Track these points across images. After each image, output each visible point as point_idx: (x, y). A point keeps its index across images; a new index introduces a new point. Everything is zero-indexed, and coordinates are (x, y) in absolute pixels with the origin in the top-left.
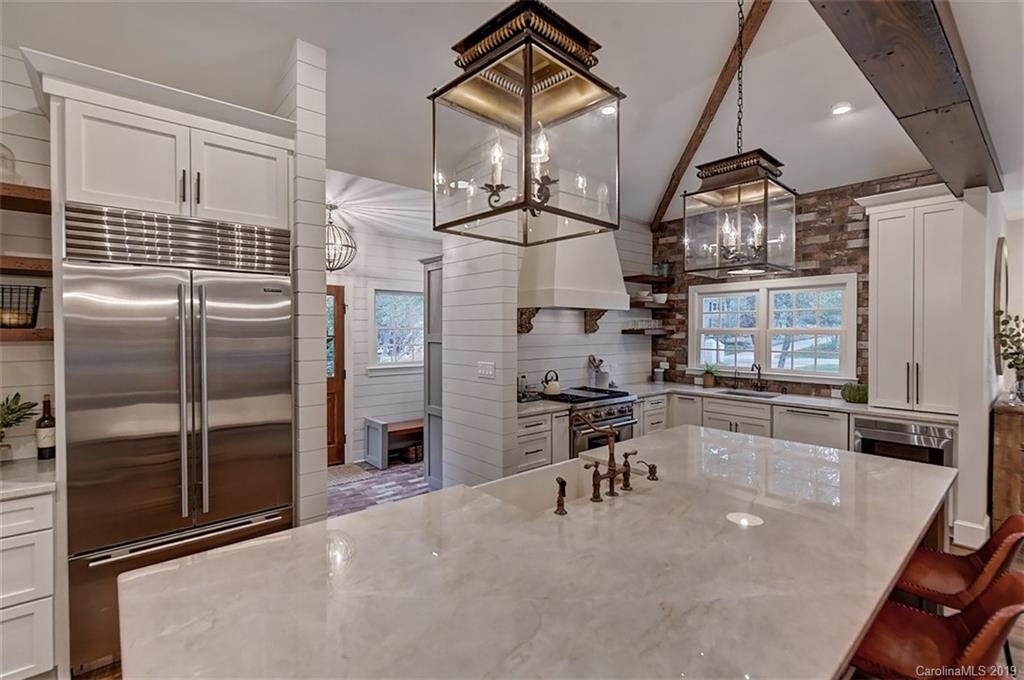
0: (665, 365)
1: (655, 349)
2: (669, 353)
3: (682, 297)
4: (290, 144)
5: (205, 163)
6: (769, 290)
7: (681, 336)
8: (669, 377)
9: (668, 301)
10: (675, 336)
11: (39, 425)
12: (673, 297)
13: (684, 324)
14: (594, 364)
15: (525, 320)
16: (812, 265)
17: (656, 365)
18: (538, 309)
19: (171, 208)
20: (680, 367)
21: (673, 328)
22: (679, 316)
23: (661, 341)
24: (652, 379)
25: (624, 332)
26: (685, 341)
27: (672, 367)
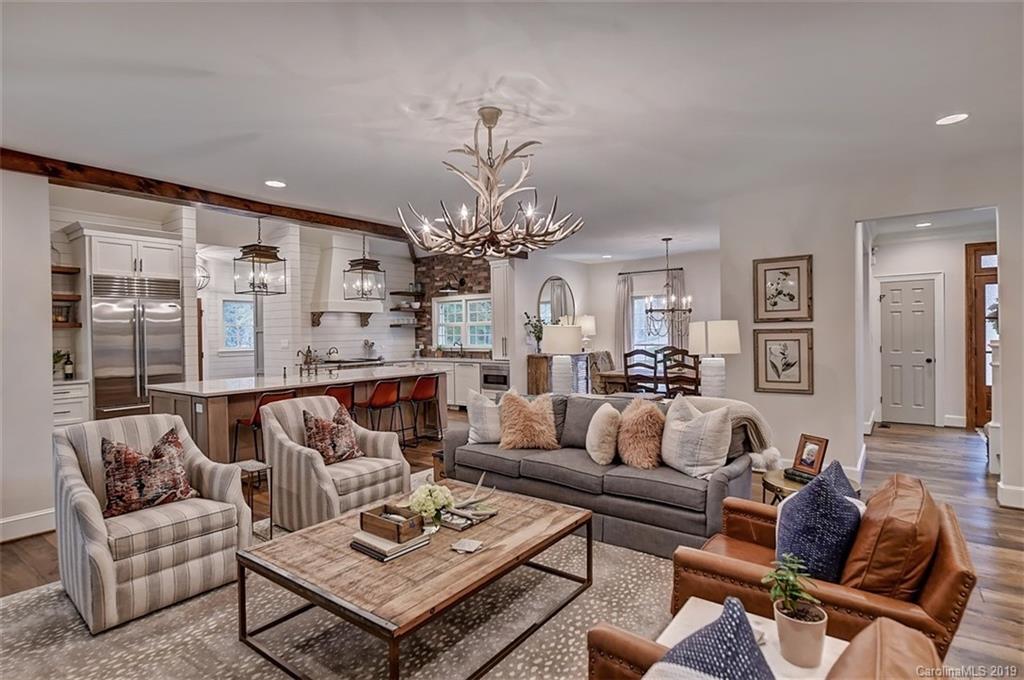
0: (422, 347)
1: (417, 337)
2: (424, 339)
3: (429, 304)
4: (180, 243)
5: (144, 255)
6: (467, 301)
7: (429, 328)
8: (423, 354)
9: (421, 307)
10: (426, 329)
11: (66, 363)
12: (424, 304)
13: (430, 320)
14: (368, 346)
15: (316, 319)
16: (482, 288)
17: (417, 347)
18: (322, 313)
19: (130, 274)
20: (429, 347)
21: (424, 323)
22: (428, 316)
23: (419, 332)
24: (414, 356)
25: (391, 326)
26: (431, 331)
27: (425, 348)
